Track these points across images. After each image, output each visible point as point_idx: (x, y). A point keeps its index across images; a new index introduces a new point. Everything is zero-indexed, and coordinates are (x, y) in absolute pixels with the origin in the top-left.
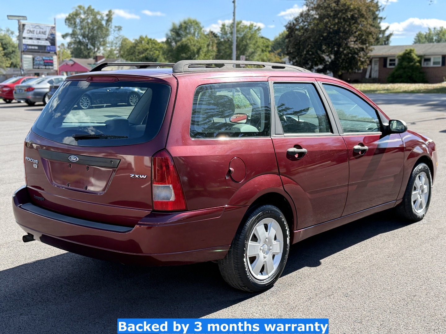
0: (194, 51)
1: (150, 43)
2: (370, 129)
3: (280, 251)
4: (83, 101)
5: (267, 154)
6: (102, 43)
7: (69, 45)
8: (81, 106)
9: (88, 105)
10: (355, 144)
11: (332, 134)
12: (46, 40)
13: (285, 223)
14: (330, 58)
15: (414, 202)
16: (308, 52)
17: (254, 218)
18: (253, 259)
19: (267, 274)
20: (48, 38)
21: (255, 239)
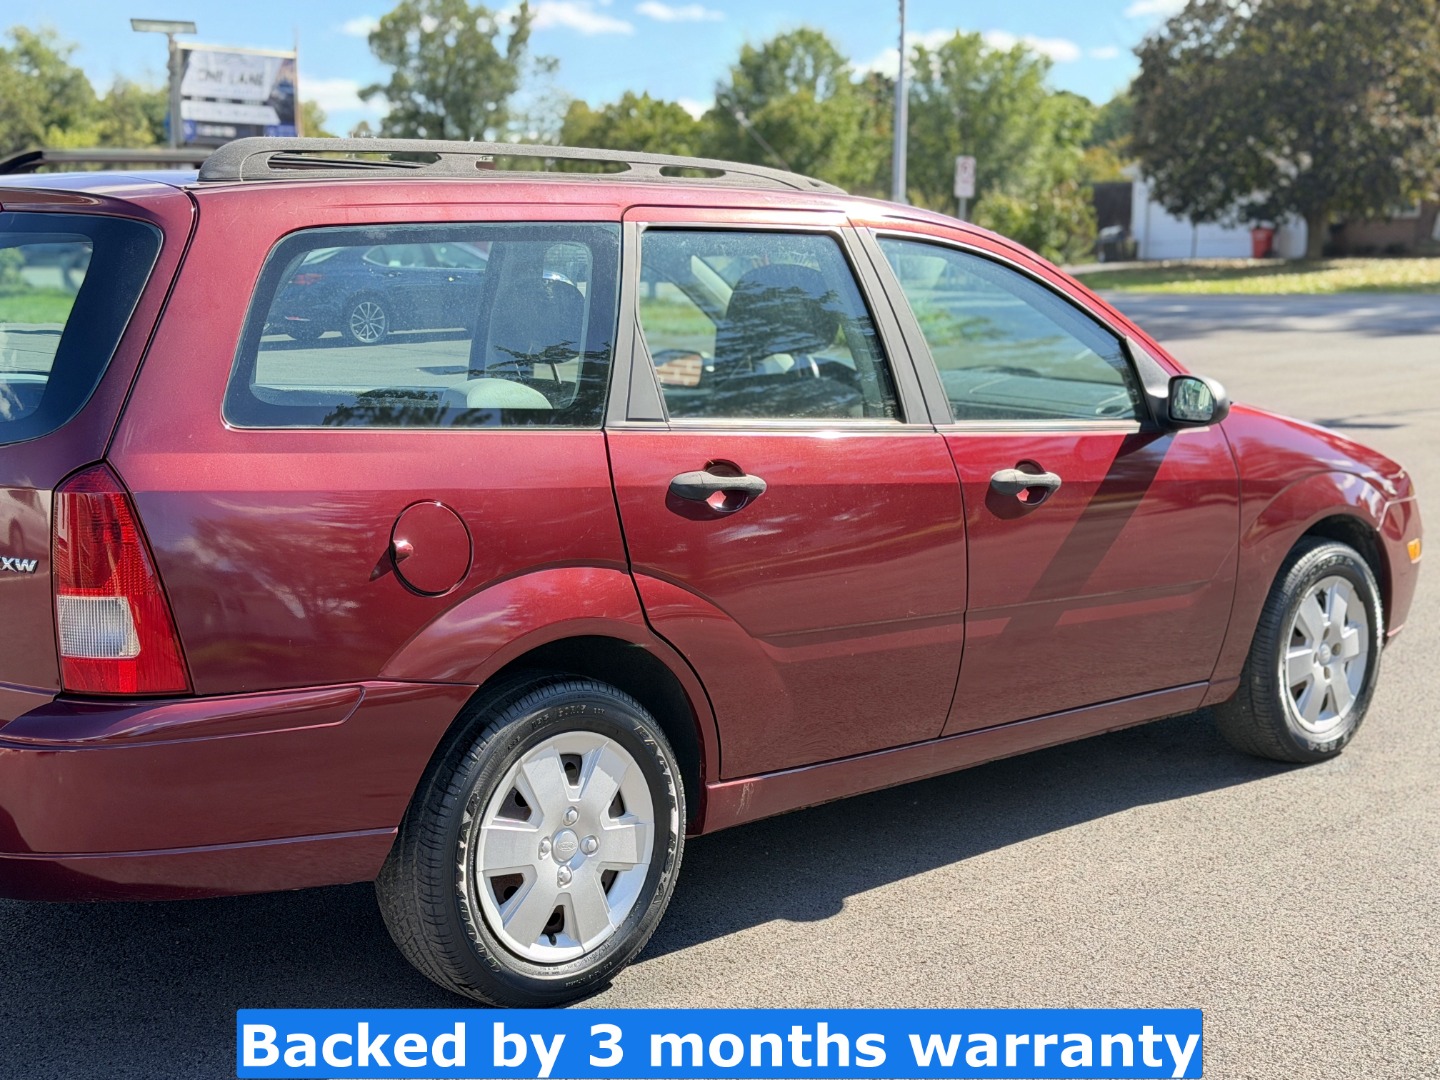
0: (809, 145)
1: (658, 119)
2: (1110, 411)
3: (640, 857)
4: (361, 315)
5: (574, 493)
6: (493, 117)
7: (385, 127)
8: (355, 332)
9: (376, 329)
10: (1004, 463)
11: (897, 424)
12: (265, 104)
13: (660, 753)
14: (1297, 163)
15: (1298, 691)
16: (1211, 142)
17: (506, 731)
18: (506, 887)
19: (579, 942)
20: (271, 98)
21: (517, 806)
